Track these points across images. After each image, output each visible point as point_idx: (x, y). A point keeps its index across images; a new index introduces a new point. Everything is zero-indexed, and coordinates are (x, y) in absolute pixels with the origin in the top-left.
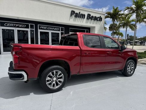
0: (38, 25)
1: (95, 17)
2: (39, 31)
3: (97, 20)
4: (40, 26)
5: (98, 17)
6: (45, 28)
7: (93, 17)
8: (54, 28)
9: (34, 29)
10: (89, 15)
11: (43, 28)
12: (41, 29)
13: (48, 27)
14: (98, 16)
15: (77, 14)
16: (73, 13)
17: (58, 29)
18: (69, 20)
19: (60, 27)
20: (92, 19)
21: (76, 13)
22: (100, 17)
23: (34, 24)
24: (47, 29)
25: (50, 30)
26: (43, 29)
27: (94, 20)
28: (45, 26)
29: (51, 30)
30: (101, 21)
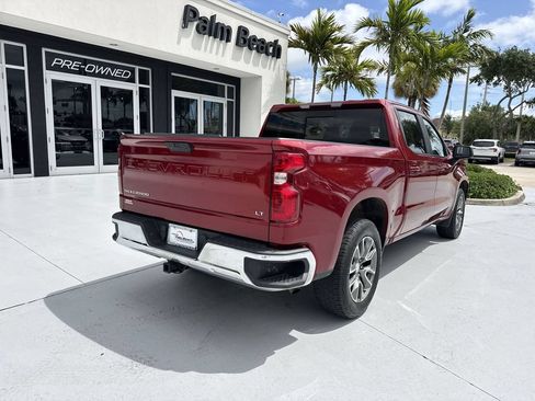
0: (44, 50)
1: (263, 41)
2: (50, 76)
3: (267, 54)
4: (50, 57)
5: (271, 44)
6: (74, 65)
7: (254, 39)
8: (113, 67)
9: (25, 68)
10: (243, 31)
11: (63, 63)
12: (57, 68)
13: (85, 62)
14: (269, 38)
15: (204, 20)
16: (191, 15)
17: (127, 74)
18: (179, 42)
19: (137, 68)
20: (250, 49)
21: (200, 19)
22: (276, 41)
23: (24, 46)
24: (81, 72)
25: (93, 75)
26: (65, 70)
27: (258, 51)
28: (74, 59)
29: (99, 75)
30: (278, 56)
